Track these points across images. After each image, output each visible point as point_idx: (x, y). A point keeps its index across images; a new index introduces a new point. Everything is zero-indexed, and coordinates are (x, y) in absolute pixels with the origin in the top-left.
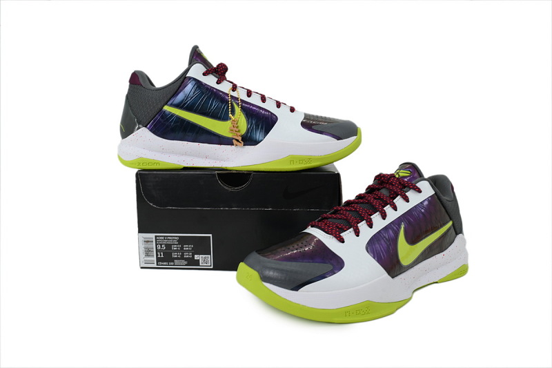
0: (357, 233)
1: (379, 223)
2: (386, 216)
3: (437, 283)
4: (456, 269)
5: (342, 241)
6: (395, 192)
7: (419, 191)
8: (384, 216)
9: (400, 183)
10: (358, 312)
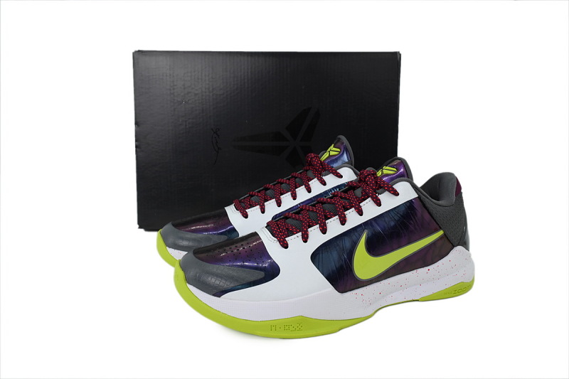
0: (305, 239)
1: (335, 228)
2: (345, 221)
3: (418, 301)
4: (447, 287)
5: (285, 246)
6: (366, 193)
7: (396, 194)
8: (343, 222)
9: (376, 182)
10: (287, 328)
